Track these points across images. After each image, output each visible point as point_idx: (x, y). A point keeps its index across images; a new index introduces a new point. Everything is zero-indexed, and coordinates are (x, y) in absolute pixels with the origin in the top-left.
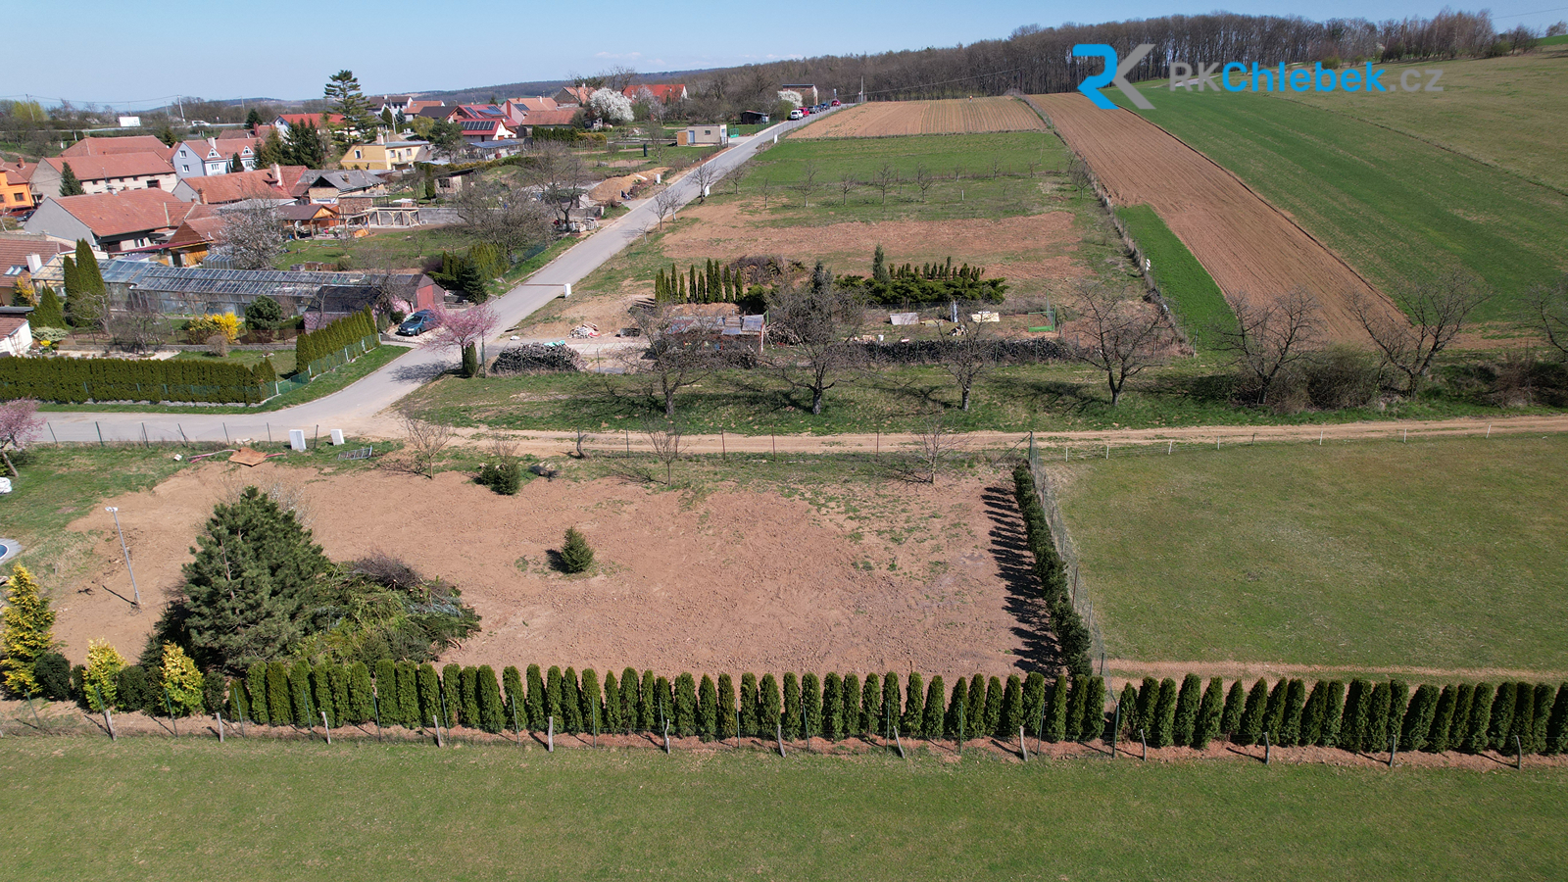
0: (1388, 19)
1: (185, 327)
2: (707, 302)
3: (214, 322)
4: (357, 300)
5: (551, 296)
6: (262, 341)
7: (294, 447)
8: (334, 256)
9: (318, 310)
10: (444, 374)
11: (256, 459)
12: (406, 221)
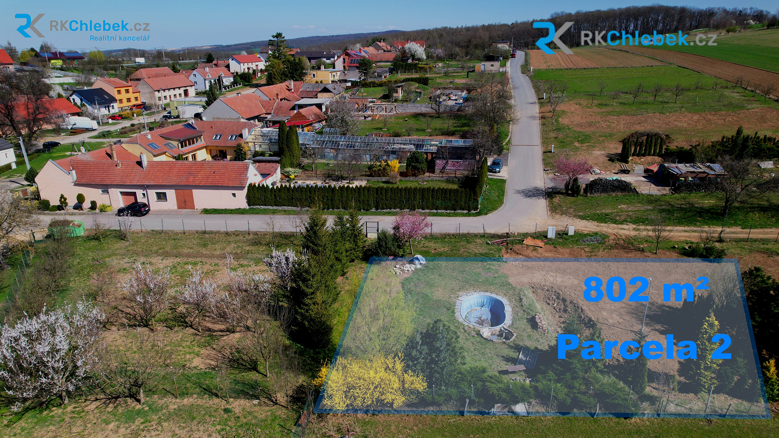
0: (734, 7)
1: (370, 168)
2: (644, 155)
3: (388, 165)
4: (464, 154)
5: (538, 152)
6: (414, 175)
7: (549, 236)
8: (377, 129)
9: (443, 158)
10: (550, 194)
11: (539, 243)
12: (388, 110)
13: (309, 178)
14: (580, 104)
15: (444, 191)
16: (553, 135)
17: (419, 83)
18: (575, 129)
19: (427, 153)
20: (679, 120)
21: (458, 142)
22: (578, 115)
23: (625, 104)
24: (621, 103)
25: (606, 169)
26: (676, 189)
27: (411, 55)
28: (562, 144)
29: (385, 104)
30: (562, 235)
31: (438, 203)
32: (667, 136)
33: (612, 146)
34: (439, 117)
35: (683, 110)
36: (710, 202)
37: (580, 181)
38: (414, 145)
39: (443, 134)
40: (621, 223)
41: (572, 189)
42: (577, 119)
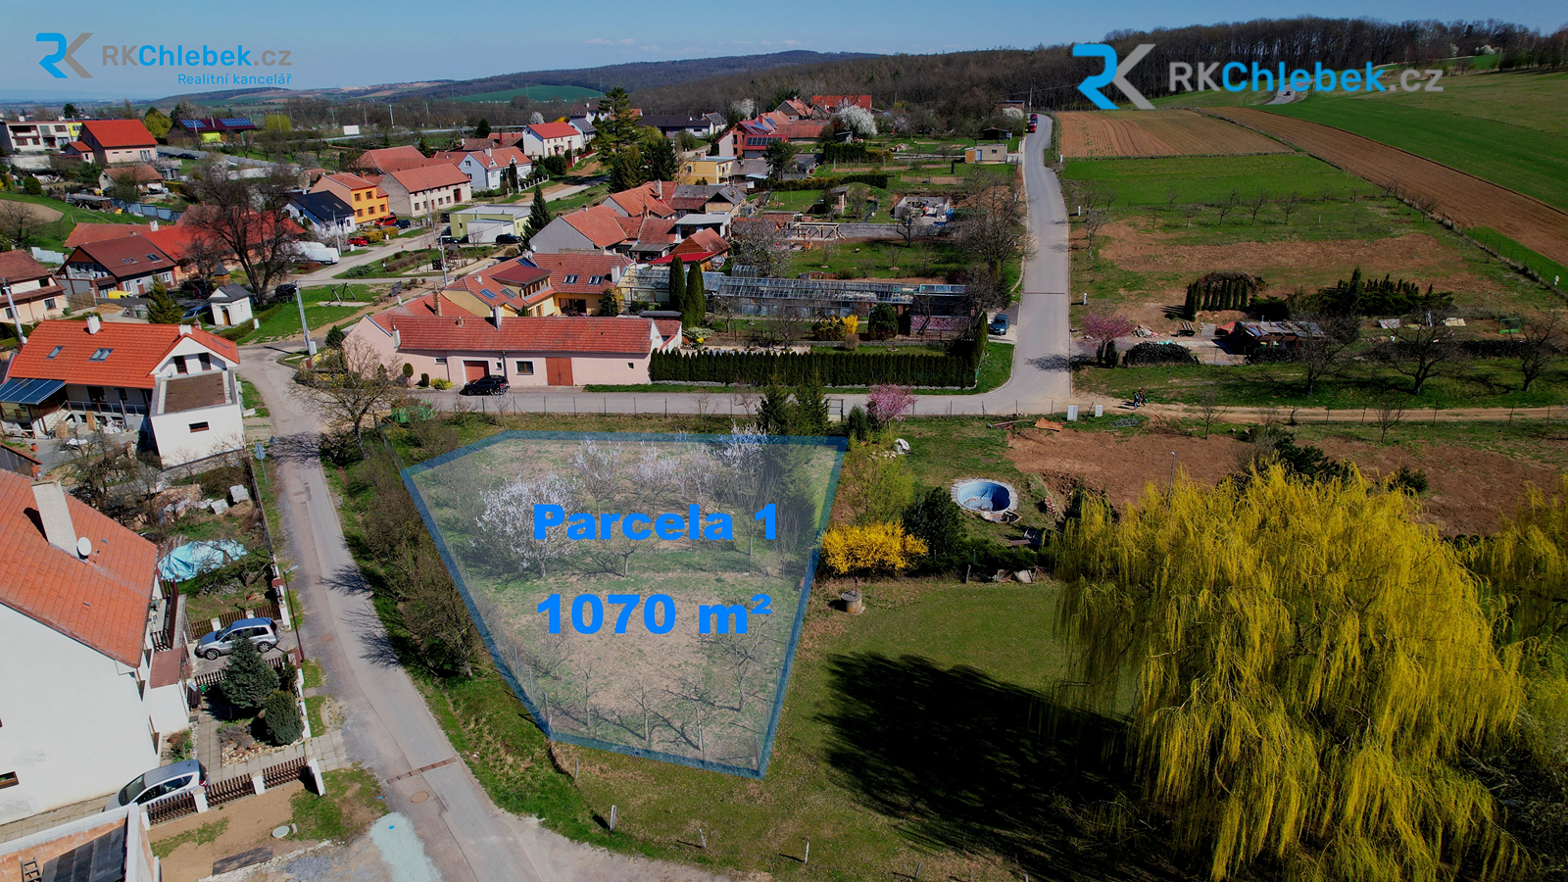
0: (1458, 19)
1: (815, 327)
2: (1219, 309)
3: (841, 323)
4: (953, 307)
5: (1063, 303)
6: (880, 338)
7: (1069, 418)
8: (813, 266)
9: (923, 314)
10: (1075, 365)
11: (1056, 426)
12: (825, 234)
13: (724, 342)
14: (1135, 225)
15: (928, 360)
16: (1087, 277)
17: (871, 184)
18: (1122, 267)
19: (896, 305)
20: (1284, 253)
21: (942, 288)
22: (1129, 244)
23: (1206, 225)
24: (1200, 224)
25: (1160, 328)
26: (1253, 358)
27: (852, 128)
28: (1100, 291)
29: (820, 224)
30: (1087, 417)
31: (920, 376)
32: (1259, 279)
33: (1175, 294)
34: (908, 246)
35: (1295, 236)
36: (1294, 374)
37: (1117, 346)
38: (877, 292)
39: (918, 276)
40: (1169, 402)
41: (1107, 358)
42: (1127, 251)
